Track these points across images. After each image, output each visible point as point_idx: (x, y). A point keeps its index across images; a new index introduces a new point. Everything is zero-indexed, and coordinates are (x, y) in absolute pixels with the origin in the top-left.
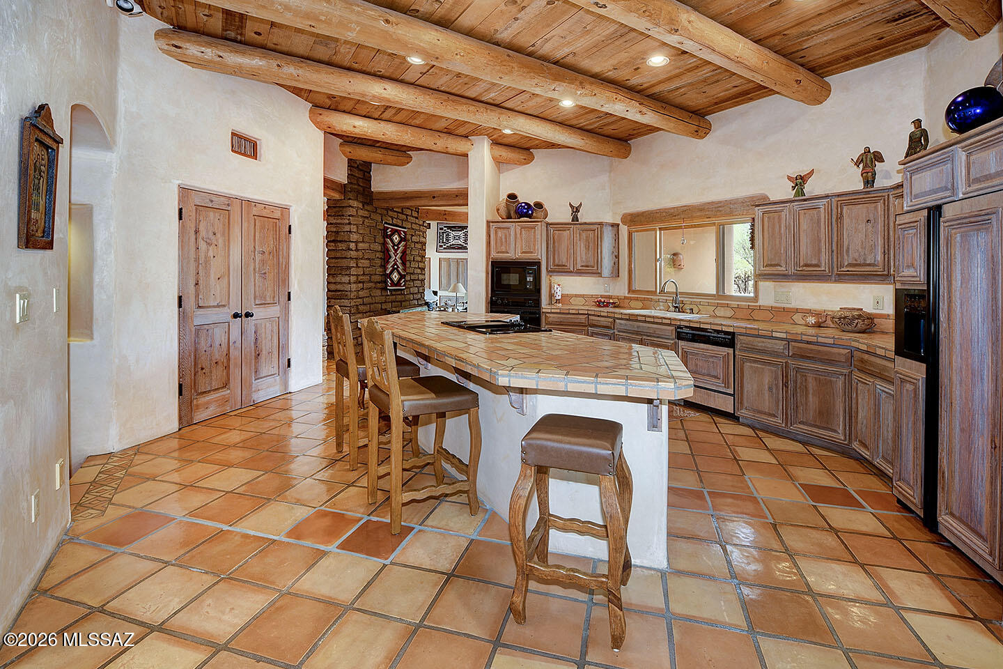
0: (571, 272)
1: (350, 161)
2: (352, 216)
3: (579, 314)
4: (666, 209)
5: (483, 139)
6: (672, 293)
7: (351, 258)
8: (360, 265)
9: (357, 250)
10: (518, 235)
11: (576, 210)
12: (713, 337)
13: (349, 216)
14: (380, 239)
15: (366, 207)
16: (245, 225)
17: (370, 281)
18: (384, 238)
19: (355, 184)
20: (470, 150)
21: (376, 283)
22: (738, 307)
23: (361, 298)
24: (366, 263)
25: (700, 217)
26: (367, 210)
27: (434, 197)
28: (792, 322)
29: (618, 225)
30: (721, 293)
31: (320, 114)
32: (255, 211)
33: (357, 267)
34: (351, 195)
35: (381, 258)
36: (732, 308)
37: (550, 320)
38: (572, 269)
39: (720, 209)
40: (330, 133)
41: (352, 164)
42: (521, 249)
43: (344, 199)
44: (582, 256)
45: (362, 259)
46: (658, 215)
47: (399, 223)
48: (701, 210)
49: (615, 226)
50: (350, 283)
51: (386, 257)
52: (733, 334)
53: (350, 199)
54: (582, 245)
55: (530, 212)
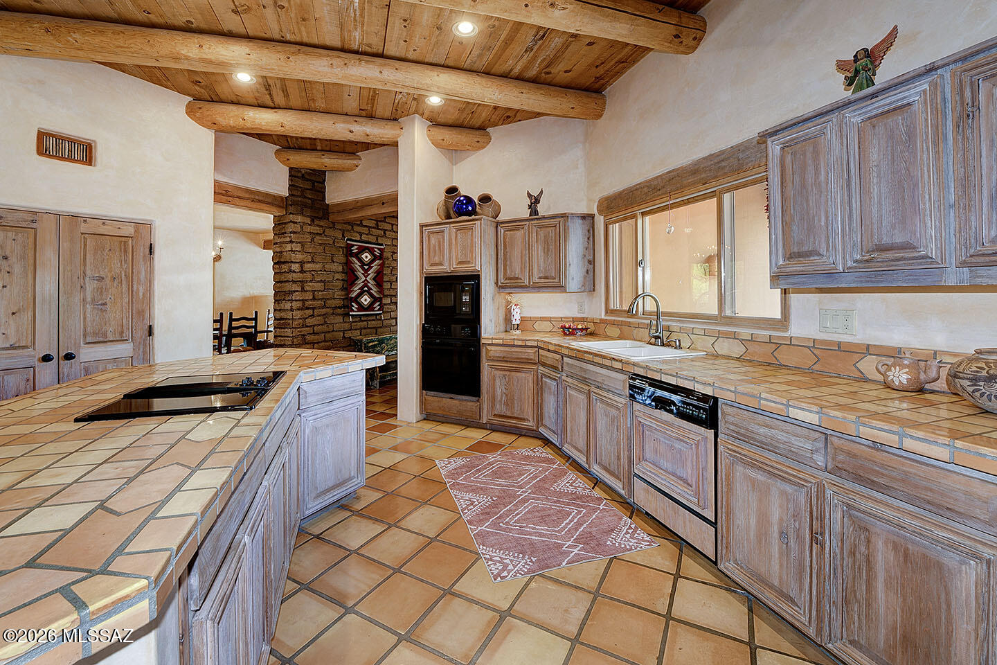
0: (526, 287)
1: (291, 169)
2: (294, 233)
3: (526, 346)
4: (647, 182)
5: (413, 120)
6: (651, 313)
7: (292, 281)
8: (307, 288)
9: (302, 271)
10: (454, 241)
11: (535, 201)
13: (291, 233)
14: (340, 257)
15: (317, 222)
16: (65, 245)
17: (325, 307)
18: (347, 256)
19: (298, 196)
20: (399, 136)
21: (336, 308)
22: (753, 340)
23: (310, 326)
24: (319, 286)
25: (693, 184)
26: (318, 225)
27: (383, 204)
28: (857, 374)
29: (592, 216)
30: (728, 313)
31: (200, 108)
32: (84, 228)
33: (303, 290)
34: (291, 209)
35: (343, 280)
36: (742, 341)
37: (491, 354)
38: (527, 283)
39: (723, 164)
40: (222, 132)
41: (294, 174)
42: (457, 258)
43: (286, 214)
44: (540, 262)
45: (311, 281)
46: (638, 193)
47: (373, 239)
48: (695, 172)
49: (588, 218)
50: (292, 310)
51: (351, 277)
52: (713, 400)
53: (291, 213)
54: (540, 247)
55: (470, 208)
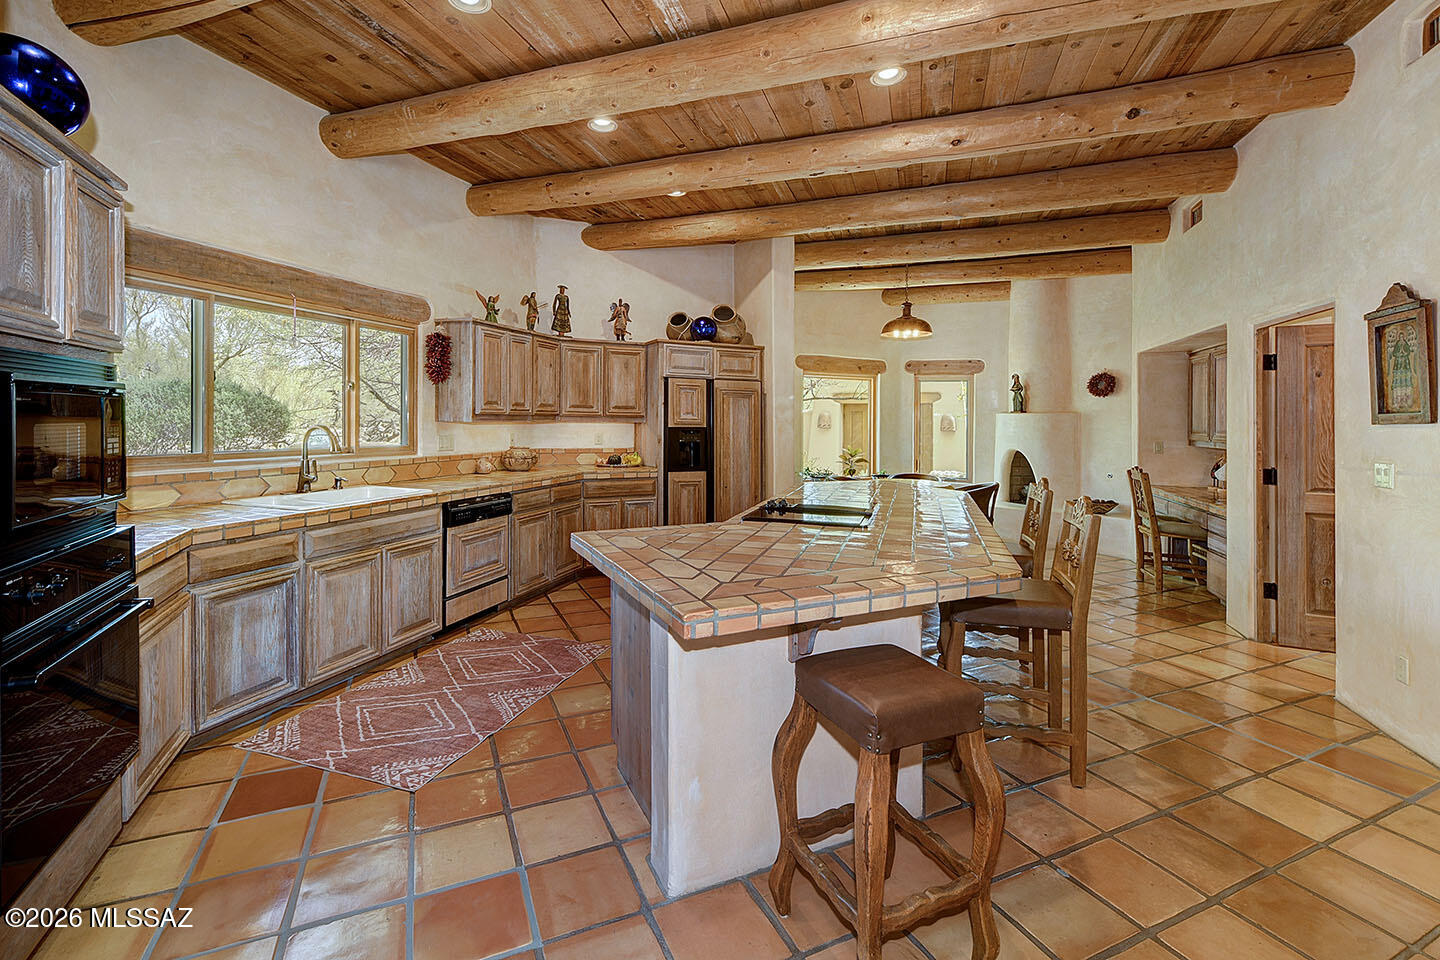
12: (496, 505)
28: (457, 472)
46: (224, 265)
48: (333, 290)
52: (507, 495)
